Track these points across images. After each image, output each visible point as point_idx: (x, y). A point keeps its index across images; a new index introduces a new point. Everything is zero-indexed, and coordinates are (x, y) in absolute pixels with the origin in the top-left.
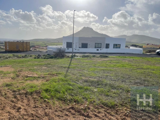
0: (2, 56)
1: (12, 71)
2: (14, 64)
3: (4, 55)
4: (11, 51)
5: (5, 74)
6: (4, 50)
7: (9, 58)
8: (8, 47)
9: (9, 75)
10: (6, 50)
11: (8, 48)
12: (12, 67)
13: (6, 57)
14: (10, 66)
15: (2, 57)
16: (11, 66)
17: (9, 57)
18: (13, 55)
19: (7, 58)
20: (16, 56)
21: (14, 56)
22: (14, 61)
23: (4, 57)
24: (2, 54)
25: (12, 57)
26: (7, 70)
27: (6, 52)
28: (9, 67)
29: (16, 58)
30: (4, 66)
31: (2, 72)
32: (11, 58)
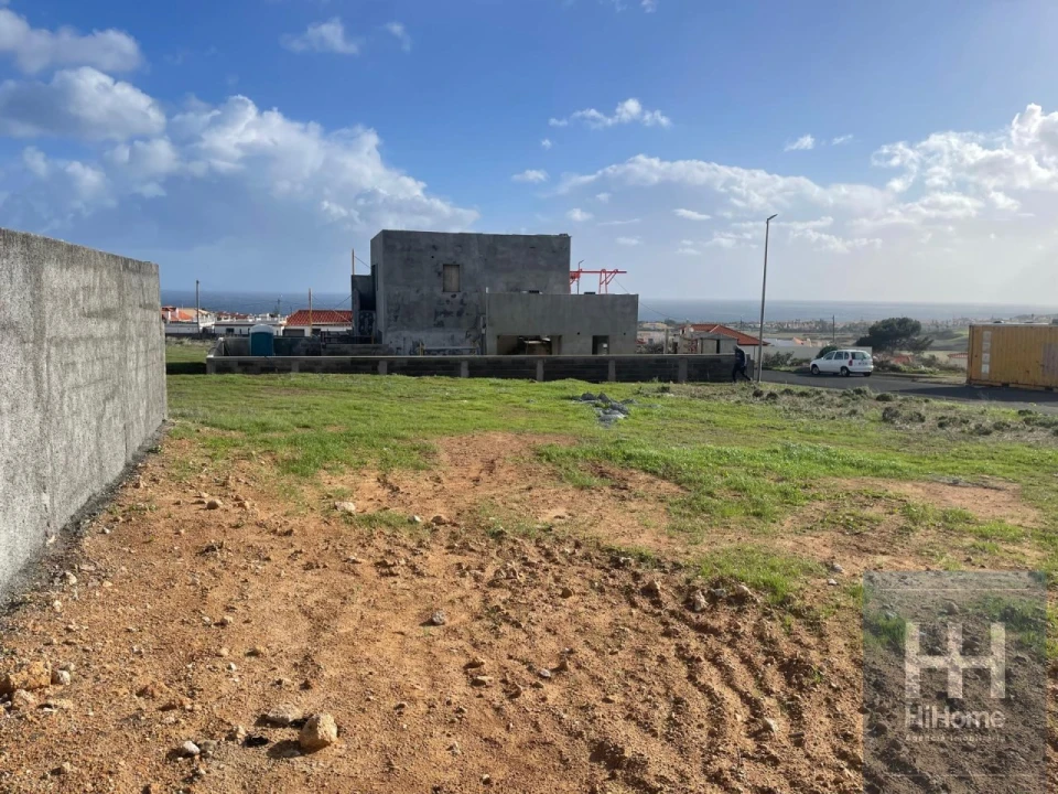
0: (951, 414)
1: (1027, 524)
2: (1036, 482)
3: (964, 407)
4: (1005, 385)
5: (984, 537)
6: (961, 379)
7: (995, 435)
8: (986, 357)
9: (1011, 548)
10: (970, 380)
11: (985, 369)
12: (1022, 496)
13: (977, 427)
14: (1011, 487)
15: (953, 420)
16: (1016, 486)
17: (1000, 427)
18: (1021, 418)
19: (987, 433)
20: (1042, 424)
21: (1027, 421)
22: (1032, 453)
23: (966, 422)
24: (948, 404)
25: (1016, 429)
26: (997, 513)
27: (974, 389)
28: (1001, 494)
29: (1041, 434)
30: (968, 478)
31: (967, 520)
32: (1007, 436)
